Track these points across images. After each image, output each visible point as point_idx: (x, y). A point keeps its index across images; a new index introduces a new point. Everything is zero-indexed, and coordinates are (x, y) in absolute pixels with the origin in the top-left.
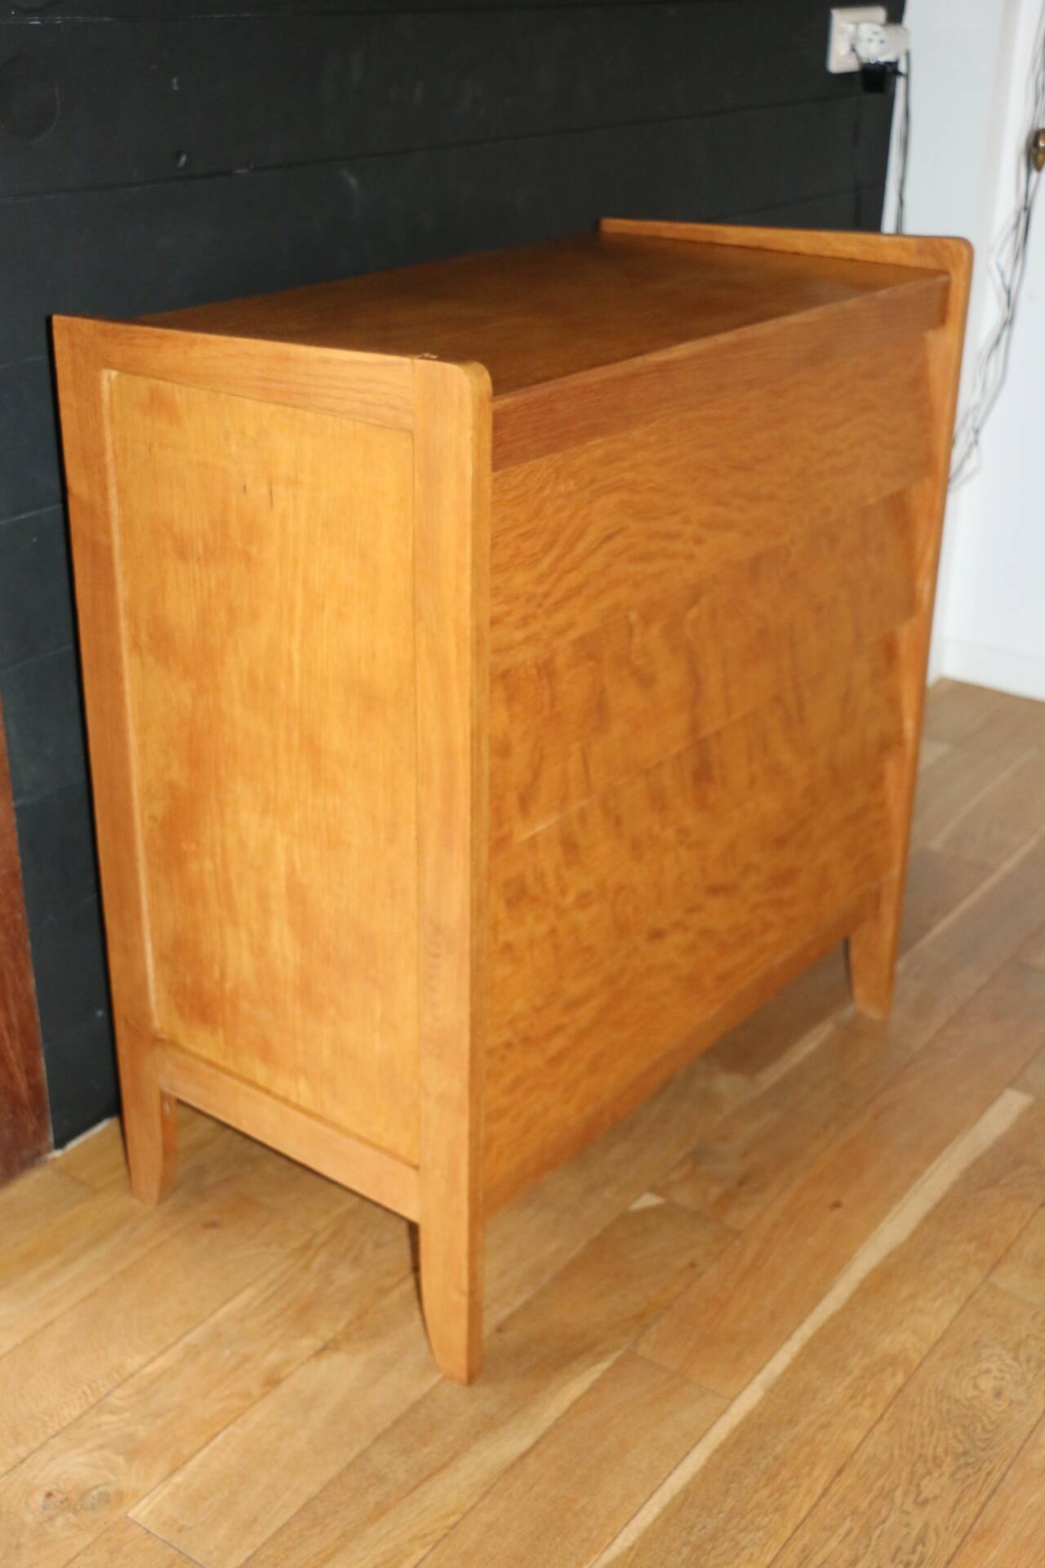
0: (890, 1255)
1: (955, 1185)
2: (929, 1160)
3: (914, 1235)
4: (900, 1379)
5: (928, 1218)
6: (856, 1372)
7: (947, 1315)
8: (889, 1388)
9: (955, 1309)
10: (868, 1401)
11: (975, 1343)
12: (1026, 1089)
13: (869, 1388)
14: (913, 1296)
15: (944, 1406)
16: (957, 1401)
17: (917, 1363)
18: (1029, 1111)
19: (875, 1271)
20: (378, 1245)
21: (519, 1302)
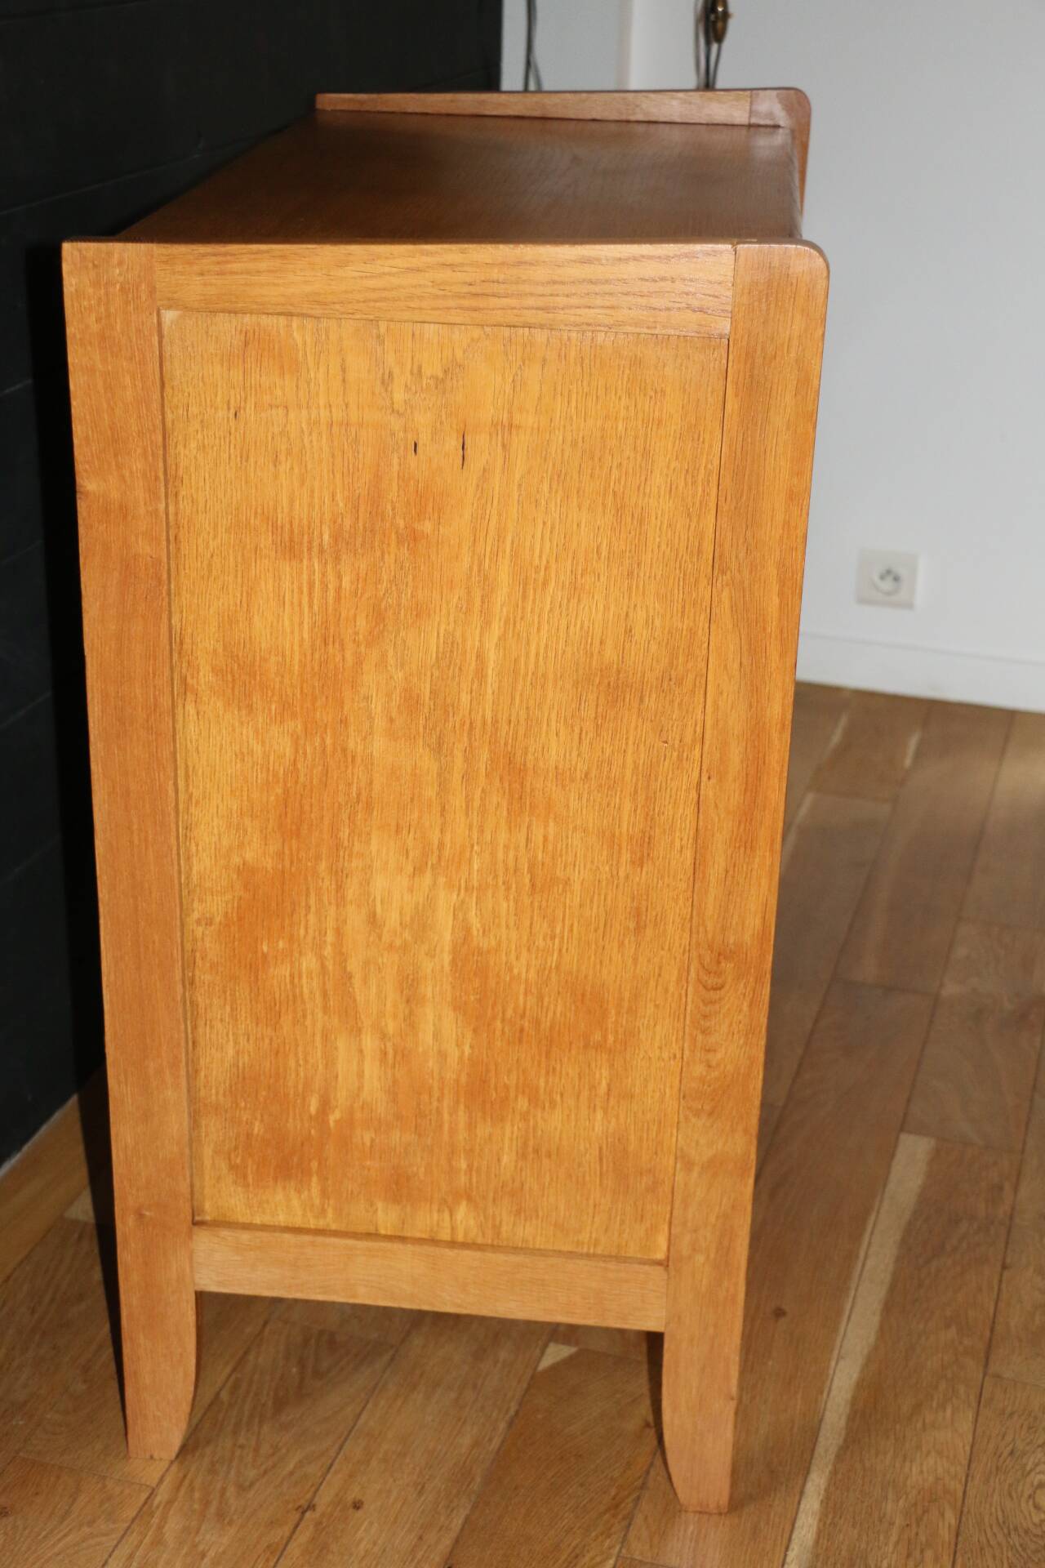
0: (869, 1360)
1: (898, 1259)
2: (856, 1237)
3: (882, 1331)
4: (950, 1517)
5: (888, 1308)
6: (899, 1521)
7: (965, 1425)
8: (945, 1534)
9: (970, 1415)
10: (929, 1554)
11: (1012, 1453)
12: (921, 1130)
13: (923, 1538)
14: (917, 1408)
15: (1015, 1539)
16: (1026, 1532)
17: (960, 1494)
18: (936, 1156)
19: (860, 1385)
20: (242, 1488)
21: (457, 1522)
